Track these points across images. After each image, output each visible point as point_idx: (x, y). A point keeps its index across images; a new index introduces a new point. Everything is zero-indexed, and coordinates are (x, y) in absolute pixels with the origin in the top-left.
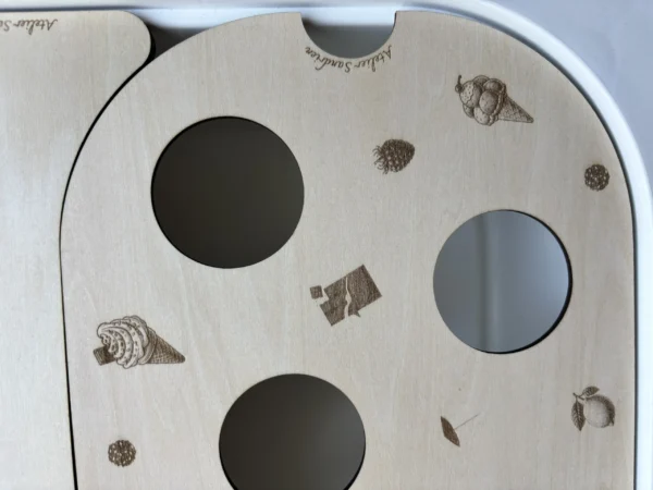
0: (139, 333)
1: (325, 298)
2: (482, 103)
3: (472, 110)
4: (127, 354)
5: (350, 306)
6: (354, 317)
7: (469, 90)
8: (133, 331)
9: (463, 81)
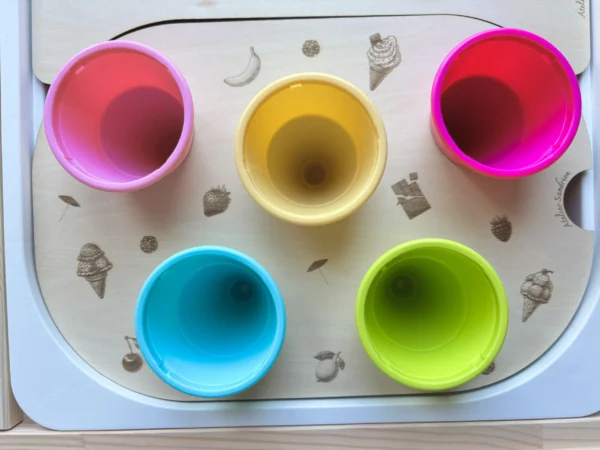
0: (390, 62)
1: (409, 182)
2: (535, 287)
3: (530, 280)
4: (376, 54)
5: (403, 199)
6: (397, 201)
7: (543, 279)
8: (391, 58)
9: (549, 274)
